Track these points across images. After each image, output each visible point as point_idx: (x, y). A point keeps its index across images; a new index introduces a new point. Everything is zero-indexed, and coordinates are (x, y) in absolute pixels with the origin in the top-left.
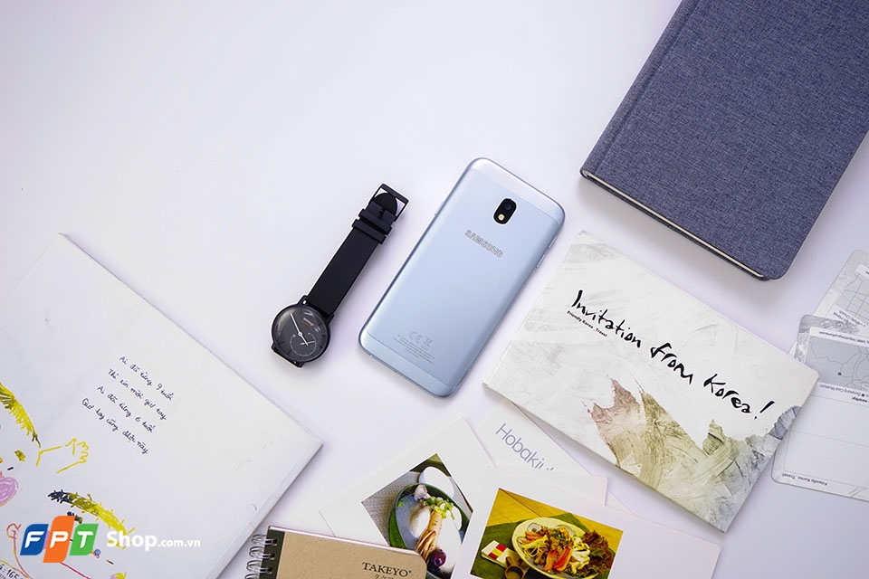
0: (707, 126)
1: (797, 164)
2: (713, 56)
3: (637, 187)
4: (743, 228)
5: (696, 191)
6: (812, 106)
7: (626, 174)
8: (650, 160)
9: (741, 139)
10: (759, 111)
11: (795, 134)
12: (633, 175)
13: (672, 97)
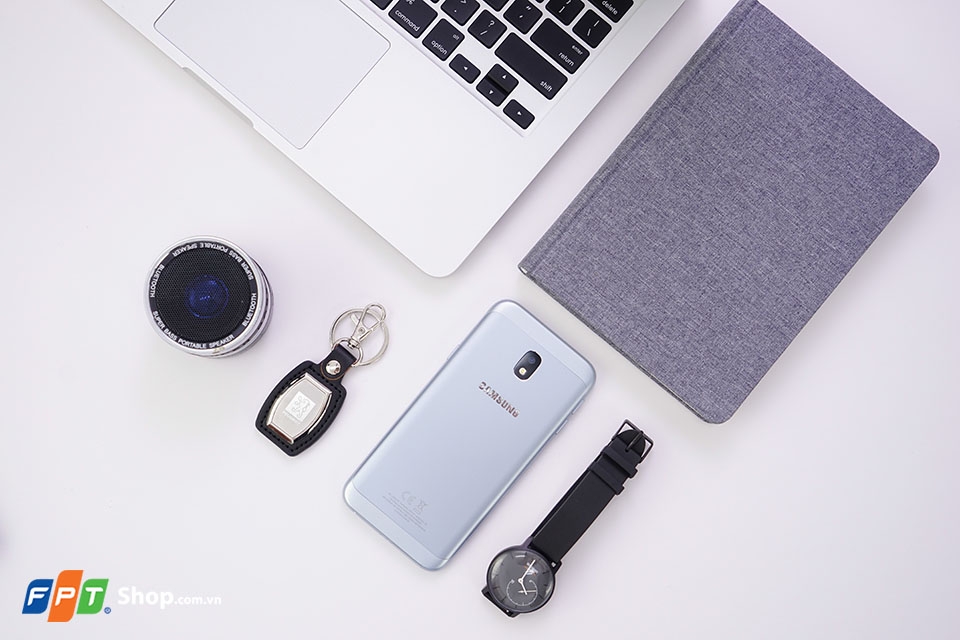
0: (668, 238)
1: (762, 297)
2: (687, 160)
3: (577, 296)
4: (689, 361)
5: (643, 310)
6: (790, 233)
7: (566, 279)
8: (596, 267)
9: (702, 258)
10: (728, 231)
11: (765, 263)
12: (575, 281)
13: (632, 199)
